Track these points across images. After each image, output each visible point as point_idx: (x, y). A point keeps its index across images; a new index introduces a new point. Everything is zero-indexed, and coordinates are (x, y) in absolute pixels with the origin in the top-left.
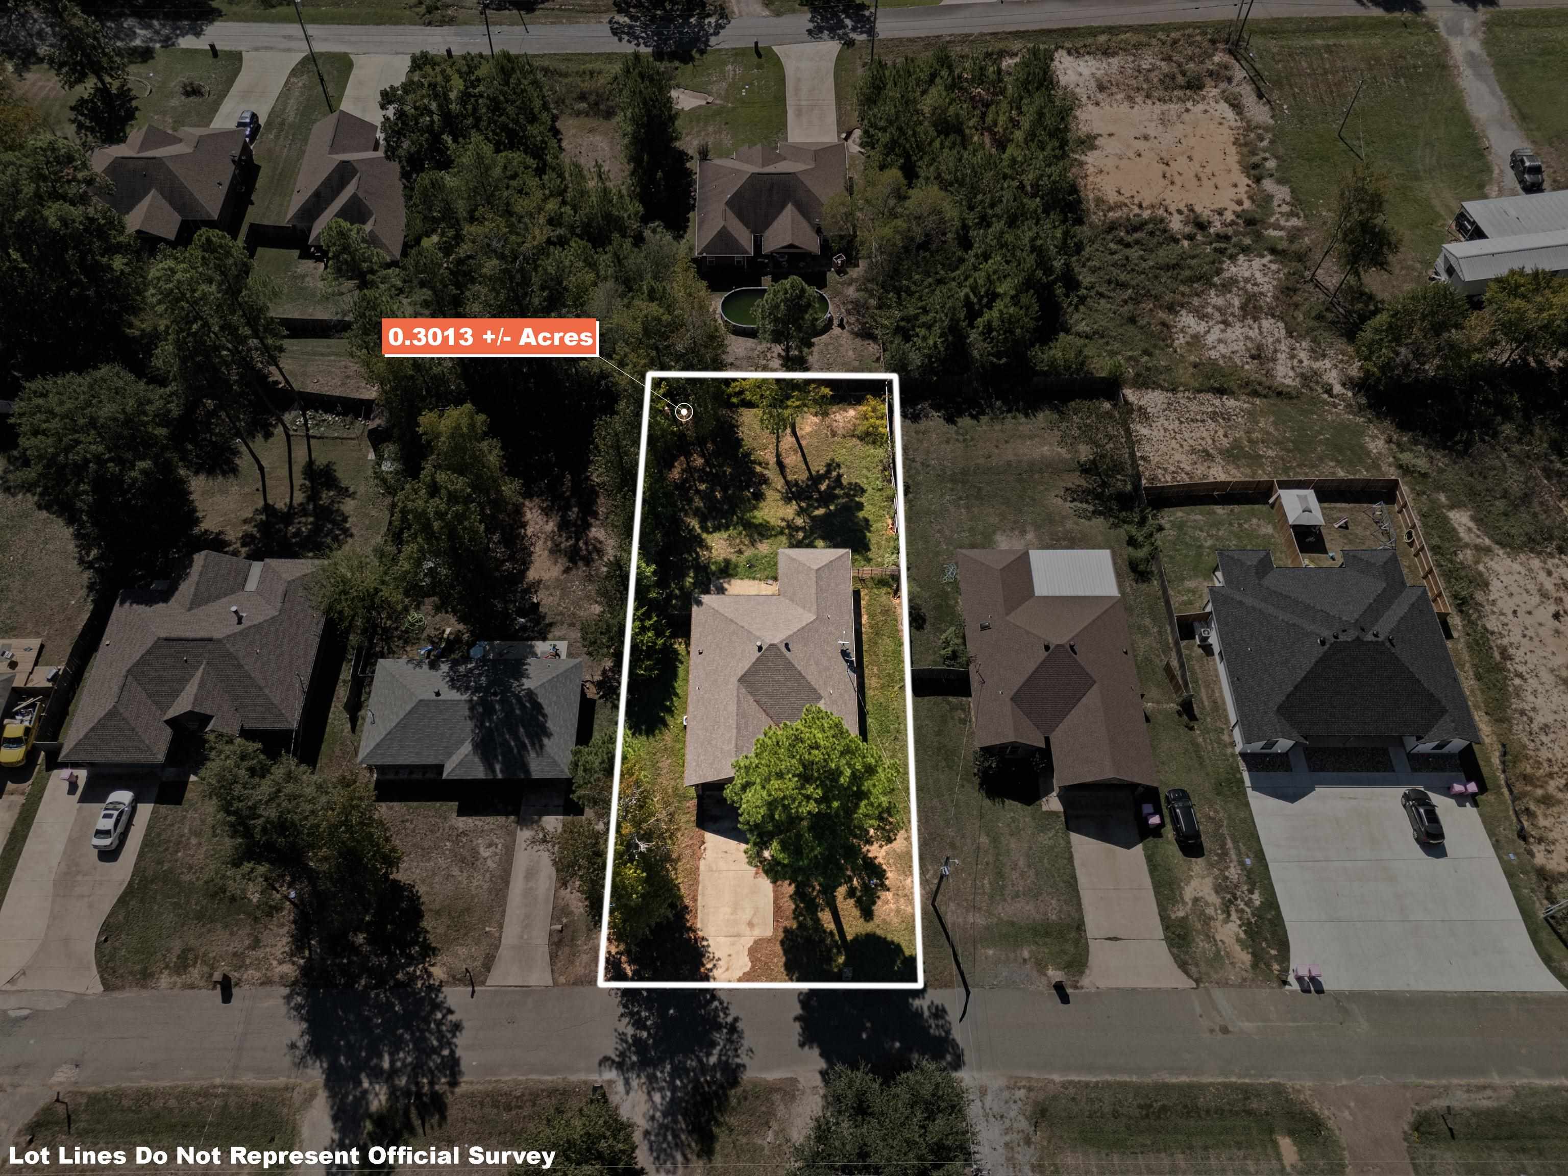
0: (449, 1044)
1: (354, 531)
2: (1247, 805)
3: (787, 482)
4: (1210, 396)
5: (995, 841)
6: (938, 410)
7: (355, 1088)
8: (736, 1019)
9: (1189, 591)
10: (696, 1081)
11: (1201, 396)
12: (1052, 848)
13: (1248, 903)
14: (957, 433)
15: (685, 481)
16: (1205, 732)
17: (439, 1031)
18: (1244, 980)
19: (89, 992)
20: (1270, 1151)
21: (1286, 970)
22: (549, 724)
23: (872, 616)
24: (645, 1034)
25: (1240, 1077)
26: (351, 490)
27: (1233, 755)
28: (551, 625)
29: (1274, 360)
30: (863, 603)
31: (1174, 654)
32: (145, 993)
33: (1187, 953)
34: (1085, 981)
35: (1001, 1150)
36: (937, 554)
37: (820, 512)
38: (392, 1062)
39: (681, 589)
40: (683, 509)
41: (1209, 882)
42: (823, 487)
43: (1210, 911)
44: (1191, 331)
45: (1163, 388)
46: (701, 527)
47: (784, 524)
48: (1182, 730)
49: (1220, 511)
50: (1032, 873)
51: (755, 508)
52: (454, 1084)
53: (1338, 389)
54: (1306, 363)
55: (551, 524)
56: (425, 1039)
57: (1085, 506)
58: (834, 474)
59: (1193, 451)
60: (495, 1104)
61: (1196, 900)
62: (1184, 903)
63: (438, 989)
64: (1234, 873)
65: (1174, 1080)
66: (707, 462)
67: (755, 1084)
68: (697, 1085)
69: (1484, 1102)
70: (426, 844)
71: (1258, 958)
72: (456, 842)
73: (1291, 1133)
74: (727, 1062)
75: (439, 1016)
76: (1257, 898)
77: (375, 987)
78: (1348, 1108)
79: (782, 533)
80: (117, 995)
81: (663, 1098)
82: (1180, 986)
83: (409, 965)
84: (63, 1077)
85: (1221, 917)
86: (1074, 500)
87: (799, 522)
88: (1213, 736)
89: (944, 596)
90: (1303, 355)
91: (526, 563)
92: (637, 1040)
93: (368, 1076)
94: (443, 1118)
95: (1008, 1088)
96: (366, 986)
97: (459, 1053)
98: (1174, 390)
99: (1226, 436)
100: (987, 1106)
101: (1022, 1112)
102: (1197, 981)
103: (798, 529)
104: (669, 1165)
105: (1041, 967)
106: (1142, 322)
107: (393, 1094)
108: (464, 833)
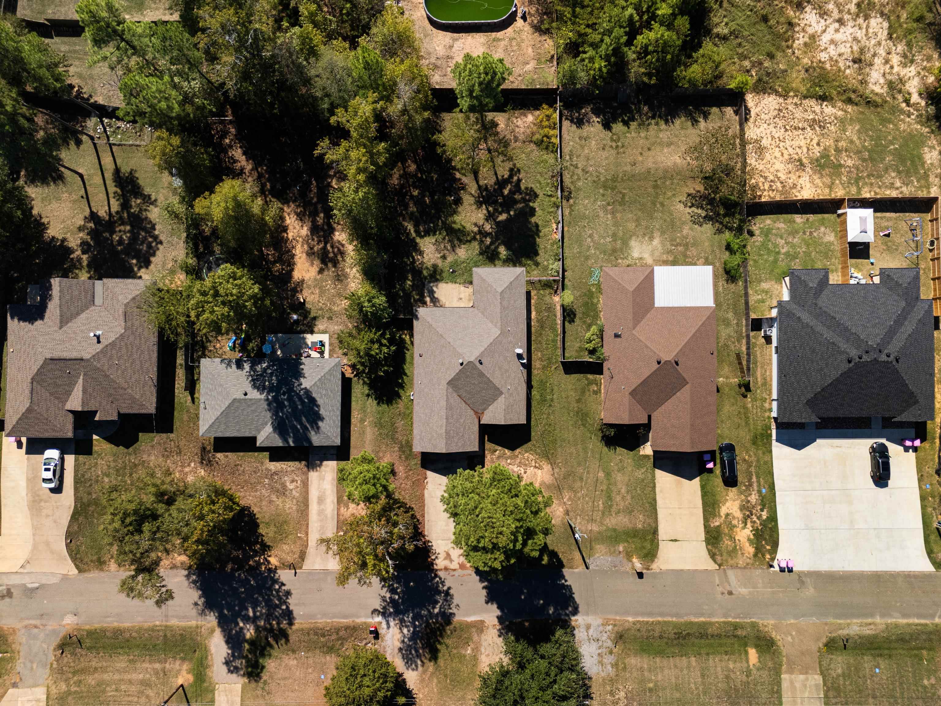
0: (285, 603)
1: (162, 237)
2: (771, 452)
3: (480, 187)
4: (812, 102)
5: (608, 475)
6: (598, 116)
7: (235, 626)
8: (449, 588)
9: (763, 291)
10: (427, 622)
11: (806, 102)
12: (643, 480)
13: (759, 518)
14: (612, 140)
15: (402, 186)
16: (754, 400)
17: (279, 596)
18: (748, 564)
19: (70, 573)
20: (743, 656)
21: (773, 559)
22: (322, 412)
23: (538, 312)
24: (397, 597)
25: (734, 618)
26: (153, 198)
27: (769, 417)
28: (315, 318)
29: (871, 65)
30: (533, 301)
31: (744, 341)
32: (102, 574)
33: (716, 548)
34: (655, 566)
35: (595, 657)
36: (587, 258)
37: (503, 217)
38: (254, 612)
39: (404, 290)
40: (401, 215)
41: (737, 504)
42: (506, 192)
43: (735, 522)
44: (810, 30)
45: (777, 93)
46: (416, 231)
47: (476, 229)
48: (740, 398)
49: (799, 219)
50: (629, 497)
51: (455, 212)
52: (291, 624)
53: (915, 98)
54: (896, 69)
55: (305, 228)
56: (271, 600)
57: (699, 211)
58: (515, 178)
59: (791, 160)
60: (316, 634)
61: (727, 515)
62: (720, 516)
63: (275, 571)
64: (754, 498)
65: (696, 620)
66: (419, 168)
67: (461, 623)
68: (428, 624)
69: (867, 631)
70: (253, 481)
71: (759, 551)
72: (271, 479)
73: (757, 646)
74: (444, 612)
75: (277, 587)
76: (765, 515)
77: (237, 570)
78: (791, 635)
79: (474, 239)
80: (86, 575)
81: (409, 631)
82: (710, 568)
83: (256, 556)
84: (69, 621)
85: (741, 526)
86: (692, 206)
87: (488, 227)
88: (758, 403)
89: (590, 295)
90: (895, 60)
91: (290, 264)
92: (392, 600)
93: (242, 620)
94: (287, 641)
95: (603, 625)
96: (231, 569)
97: (291, 608)
98: (785, 97)
99: (818, 144)
100: (590, 634)
101: (609, 638)
102: (720, 565)
103: (486, 234)
104: (413, 666)
105: (629, 556)
106: (772, 22)
107: (257, 629)
108: (276, 473)
